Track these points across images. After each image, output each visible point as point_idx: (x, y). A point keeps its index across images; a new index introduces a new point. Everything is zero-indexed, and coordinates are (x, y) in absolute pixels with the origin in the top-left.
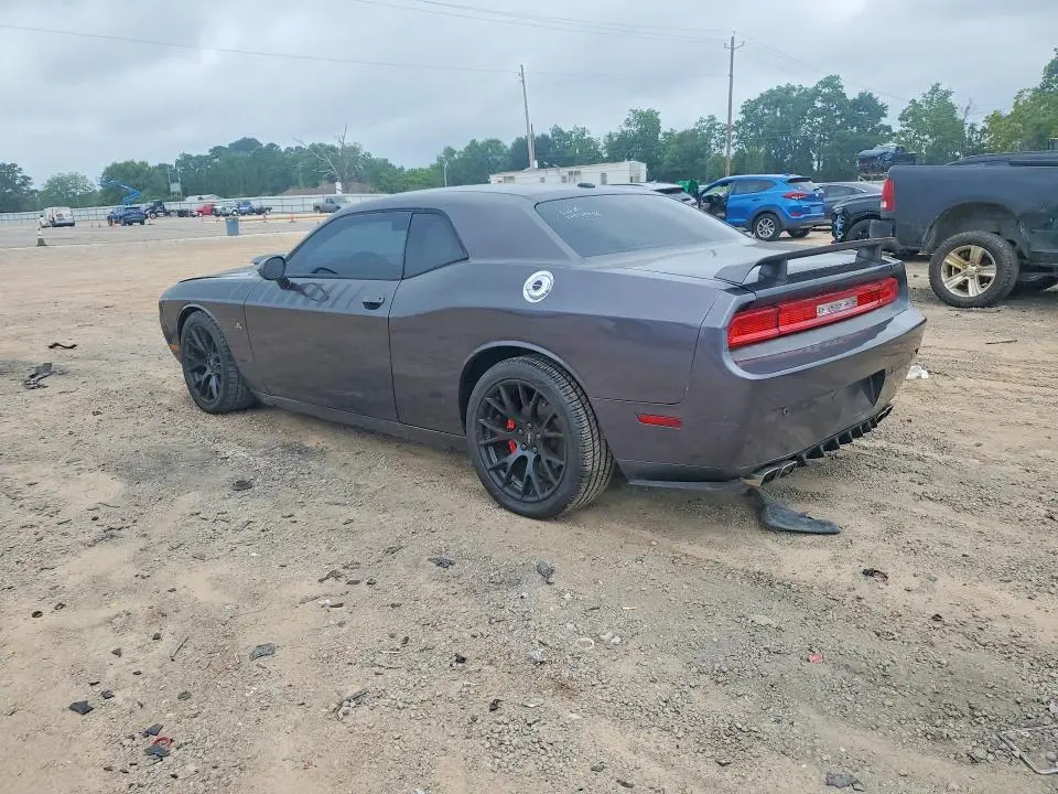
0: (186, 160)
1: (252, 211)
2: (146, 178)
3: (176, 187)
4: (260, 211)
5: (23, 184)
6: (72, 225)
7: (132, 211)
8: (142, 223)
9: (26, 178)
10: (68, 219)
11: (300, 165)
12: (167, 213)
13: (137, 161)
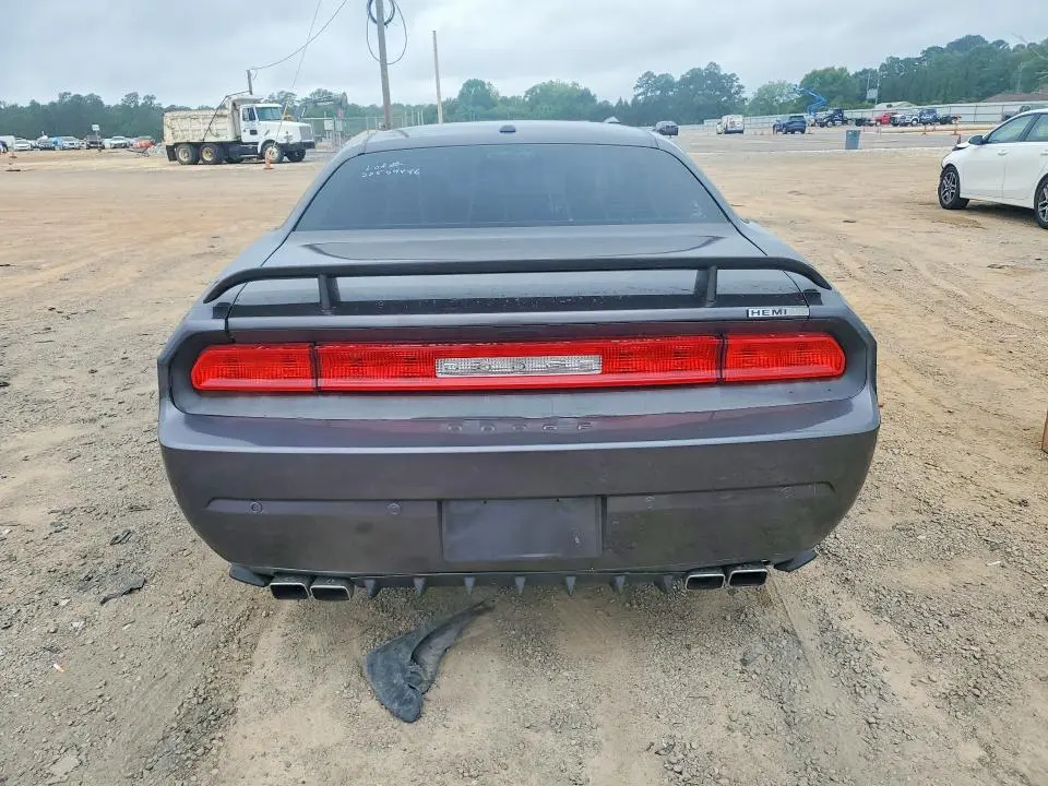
0: (892, 65)
1: (936, 120)
2: (841, 84)
3: (872, 94)
4: (946, 121)
5: (737, 93)
6: (741, 132)
7: (796, 119)
8: (803, 132)
9: (741, 87)
10: (739, 127)
11: (1022, 66)
12: (845, 122)
13: (837, 68)
